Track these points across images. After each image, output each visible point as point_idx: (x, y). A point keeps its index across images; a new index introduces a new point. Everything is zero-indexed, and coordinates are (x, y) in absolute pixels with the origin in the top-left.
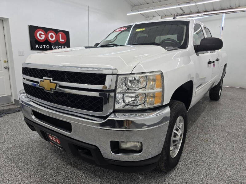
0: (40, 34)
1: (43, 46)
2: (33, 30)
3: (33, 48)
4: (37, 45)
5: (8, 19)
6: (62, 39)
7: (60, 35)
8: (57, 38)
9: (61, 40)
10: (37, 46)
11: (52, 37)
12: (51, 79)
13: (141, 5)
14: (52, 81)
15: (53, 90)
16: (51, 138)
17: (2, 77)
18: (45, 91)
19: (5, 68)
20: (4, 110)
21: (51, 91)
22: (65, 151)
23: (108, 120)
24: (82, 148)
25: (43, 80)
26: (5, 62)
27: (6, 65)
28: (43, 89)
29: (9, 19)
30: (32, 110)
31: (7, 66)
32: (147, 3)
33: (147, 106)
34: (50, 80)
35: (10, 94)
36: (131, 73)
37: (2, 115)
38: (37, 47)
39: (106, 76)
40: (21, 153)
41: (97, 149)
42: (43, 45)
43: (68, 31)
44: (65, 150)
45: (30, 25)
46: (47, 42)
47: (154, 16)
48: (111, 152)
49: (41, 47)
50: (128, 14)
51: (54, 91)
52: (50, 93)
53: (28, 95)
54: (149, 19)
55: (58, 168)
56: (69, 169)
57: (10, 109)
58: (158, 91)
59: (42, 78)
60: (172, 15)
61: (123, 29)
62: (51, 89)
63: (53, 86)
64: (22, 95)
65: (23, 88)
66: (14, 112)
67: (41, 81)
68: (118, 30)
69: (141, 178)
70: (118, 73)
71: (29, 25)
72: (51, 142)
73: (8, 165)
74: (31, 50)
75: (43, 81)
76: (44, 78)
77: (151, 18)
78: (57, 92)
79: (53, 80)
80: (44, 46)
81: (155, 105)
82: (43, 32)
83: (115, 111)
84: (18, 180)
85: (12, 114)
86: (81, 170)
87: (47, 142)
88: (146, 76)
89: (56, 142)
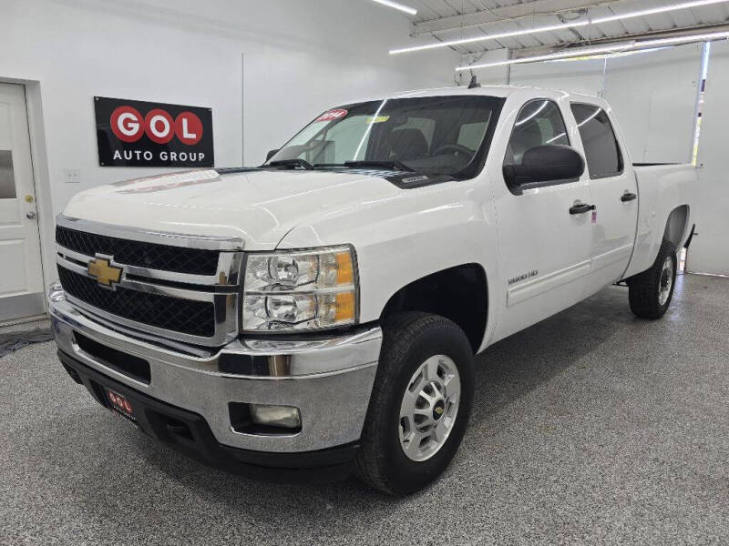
0: (127, 121)
1: (134, 155)
2: (106, 109)
3: (106, 159)
4: (117, 152)
5: (38, 82)
6: (190, 132)
7: (185, 122)
8: (176, 129)
9: (186, 135)
10: (117, 155)
11: (160, 127)
12: (111, 257)
13: (441, 17)
14: (112, 262)
15: (114, 285)
16: (114, 400)
17: (20, 241)
18: (100, 285)
19: (28, 216)
20: (22, 334)
21: (111, 286)
22: (143, 431)
23: (222, 354)
24: (173, 421)
25: (93, 259)
26: (29, 200)
27: (30, 208)
28: (96, 281)
29: (41, 83)
30: (74, 331)
31: (35, 212)
32: (459, 14)
33: (322, 325)
34: (109, 261)
35: (42, 290)
36: (276, 249)
37: (16, 346)
38: (117, 158)
39: (218, 256)
40: (50, 440)
41: (202, 423)
42: (133, 153)
43: (207, 109)
44: (141, 427)
45: (99, 98)
46: (144, 141)
47: (486, 50)
48: (233, 429)
49: (128, 156)
50: (391, 52)
51: (117, 287)
52: (109, 291)
53: (68, 295)
54: (471, 59)
55: (133, 477)
56: (158, 478)
57: (37, 331)
58: (345, 291)
59: (93, 255)
60: (542, 44)
61: (337, 115)
62: (111, 281)
63: (114, 275)
64: (56, 293)
65: (57, 276)
66: (48, 341)
67: (91, 261)
68: (326, 116)
69: (329, 507)
70: (246, 249)
71: (95, 97)
72: (115, 410)
73: (16, 466)
74: (101, 165)
75: (94, 262)
76: (97, 254)
77: (479, 54)
78: (123, 289)
79: (115, 259)
80: (138, 152)
81: (339, 323)
82: (135, 114)
83: (243, 336)
84: (34, 498)
85: (42, 344)
86: (187, 483)
87: (107, 411)
88: (317, 256)
89: (125, 409)
